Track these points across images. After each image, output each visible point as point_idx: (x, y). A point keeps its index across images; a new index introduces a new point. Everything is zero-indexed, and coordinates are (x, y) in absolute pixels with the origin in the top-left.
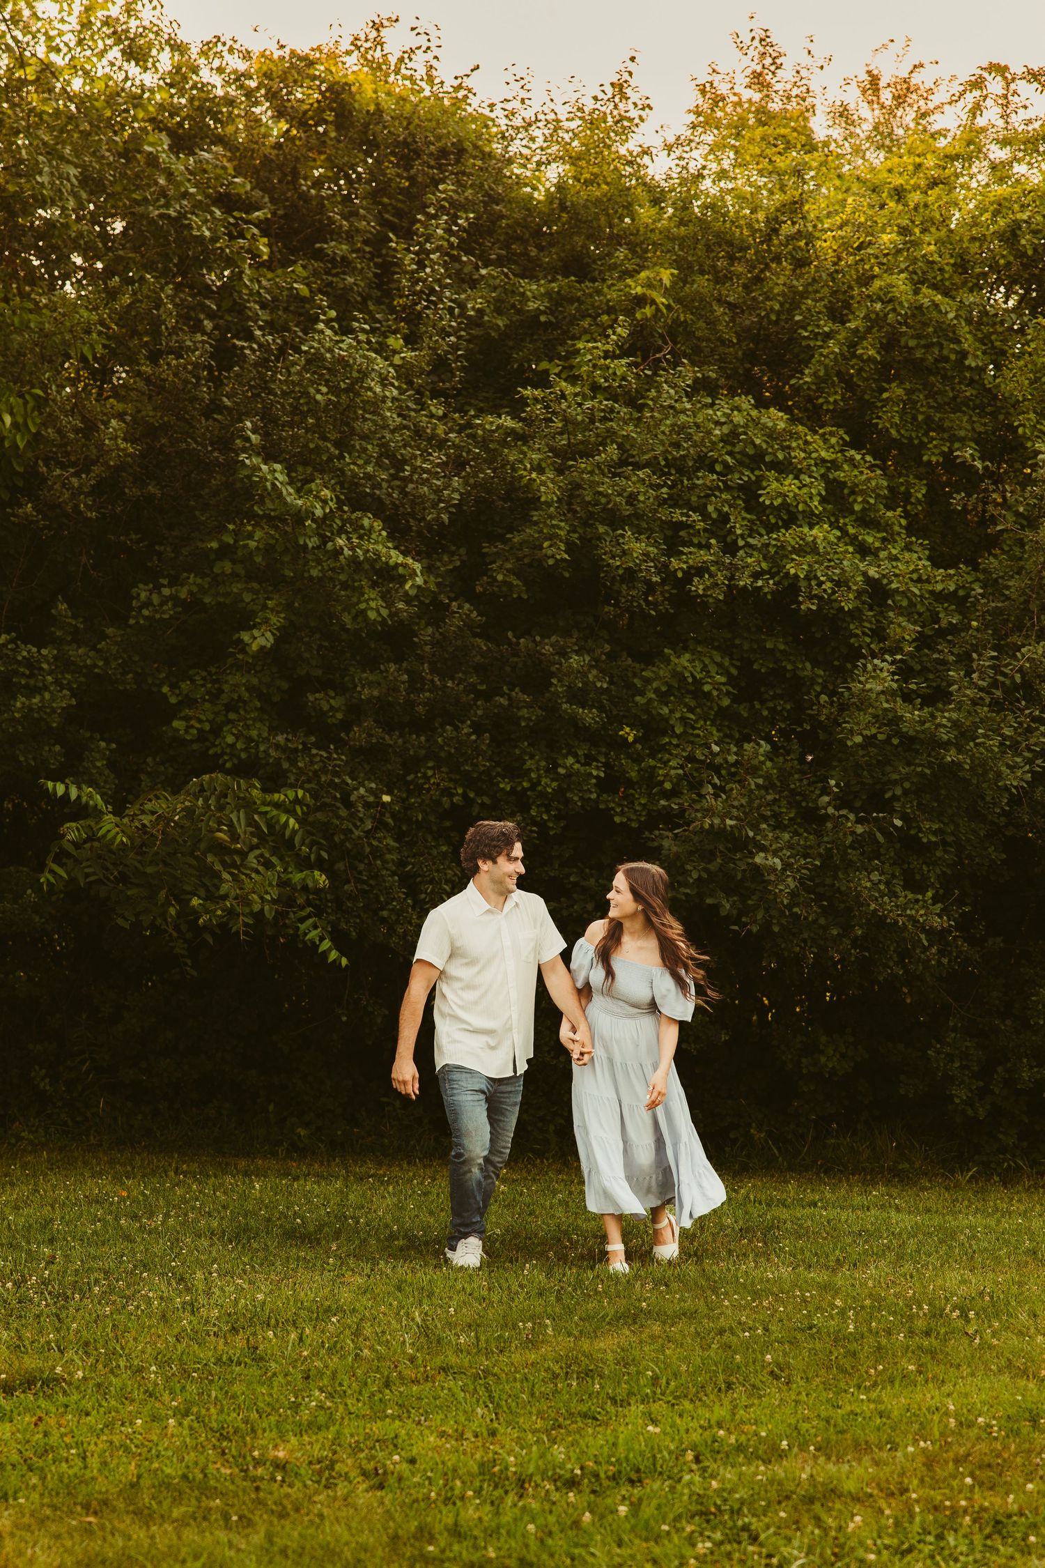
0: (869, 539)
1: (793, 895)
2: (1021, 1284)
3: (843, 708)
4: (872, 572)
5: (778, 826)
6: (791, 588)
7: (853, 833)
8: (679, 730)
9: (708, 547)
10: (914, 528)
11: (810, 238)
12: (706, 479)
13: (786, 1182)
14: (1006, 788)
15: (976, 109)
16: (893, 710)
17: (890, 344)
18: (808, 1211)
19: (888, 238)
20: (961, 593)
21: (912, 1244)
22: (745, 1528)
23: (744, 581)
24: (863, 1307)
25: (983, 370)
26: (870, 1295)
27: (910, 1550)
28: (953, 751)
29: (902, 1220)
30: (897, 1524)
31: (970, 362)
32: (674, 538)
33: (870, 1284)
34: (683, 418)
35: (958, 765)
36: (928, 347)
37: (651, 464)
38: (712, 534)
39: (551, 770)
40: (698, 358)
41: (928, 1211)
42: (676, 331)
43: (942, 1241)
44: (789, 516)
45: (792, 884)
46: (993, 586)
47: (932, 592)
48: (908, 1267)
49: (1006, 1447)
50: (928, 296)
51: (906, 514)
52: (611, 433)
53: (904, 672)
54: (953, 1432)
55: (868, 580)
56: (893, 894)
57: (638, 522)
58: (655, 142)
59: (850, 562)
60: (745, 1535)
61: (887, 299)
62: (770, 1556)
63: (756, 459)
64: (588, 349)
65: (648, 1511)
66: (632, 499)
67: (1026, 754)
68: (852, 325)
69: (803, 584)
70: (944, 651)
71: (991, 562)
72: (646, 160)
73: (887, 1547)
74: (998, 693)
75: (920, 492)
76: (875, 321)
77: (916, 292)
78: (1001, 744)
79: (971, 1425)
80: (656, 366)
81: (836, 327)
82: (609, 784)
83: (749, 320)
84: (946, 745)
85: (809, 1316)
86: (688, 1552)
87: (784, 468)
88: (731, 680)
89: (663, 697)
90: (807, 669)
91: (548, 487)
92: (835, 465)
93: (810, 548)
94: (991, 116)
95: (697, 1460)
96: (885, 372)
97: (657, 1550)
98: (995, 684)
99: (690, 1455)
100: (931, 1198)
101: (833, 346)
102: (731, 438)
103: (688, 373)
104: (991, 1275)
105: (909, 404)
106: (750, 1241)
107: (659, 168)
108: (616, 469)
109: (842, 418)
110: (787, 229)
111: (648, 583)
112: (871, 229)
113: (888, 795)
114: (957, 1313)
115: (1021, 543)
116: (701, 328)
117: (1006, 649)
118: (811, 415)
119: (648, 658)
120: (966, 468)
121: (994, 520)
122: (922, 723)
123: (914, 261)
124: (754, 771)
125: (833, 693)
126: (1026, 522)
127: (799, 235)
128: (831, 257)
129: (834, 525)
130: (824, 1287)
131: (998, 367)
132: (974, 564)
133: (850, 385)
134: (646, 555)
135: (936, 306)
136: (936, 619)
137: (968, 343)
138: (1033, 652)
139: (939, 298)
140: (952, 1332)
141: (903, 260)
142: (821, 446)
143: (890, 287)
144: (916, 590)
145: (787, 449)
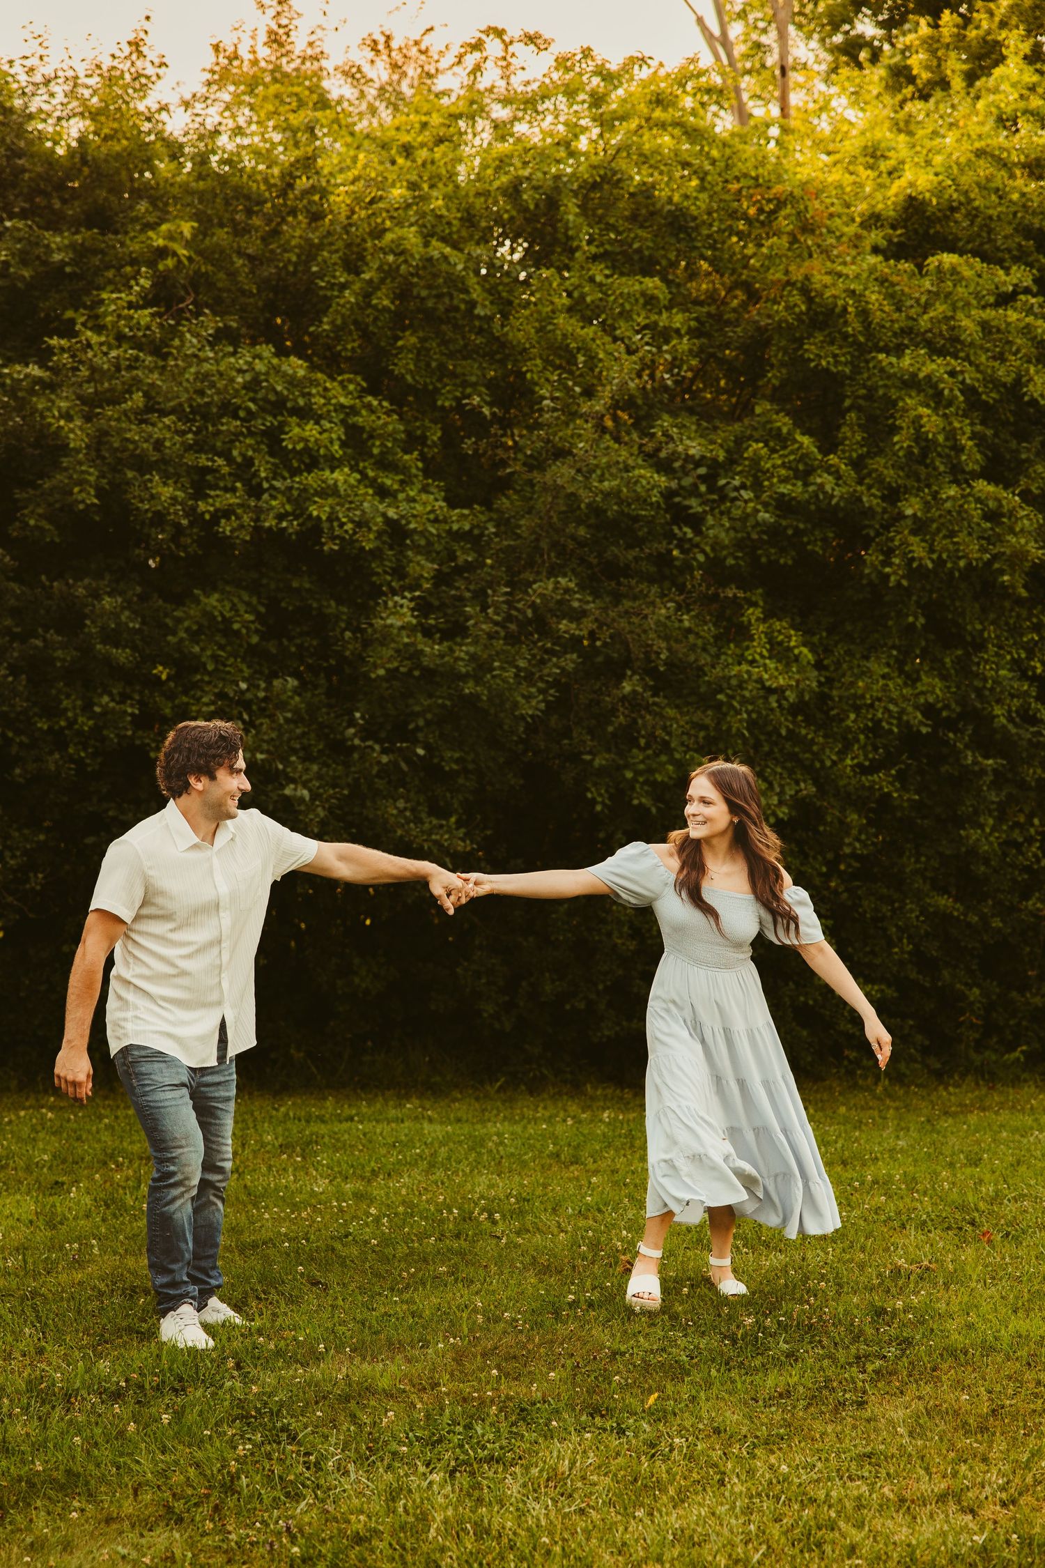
0: (389, 481)
1: (323, 823)
2: (545, 1186)
3: (367, 643)
4: (391, 513)
5: (308, 758)
6: (314, 529)
7: (379, 763)
8: (210, 667)
9: (233, 490)
10: (431, 470)
11: (324, 193)
12: (230, 425)
13: (325, 1099)
14: (523, 717)
15: (477, 69)
16: (413, 644)
17: (403, 294)
18: (346, 1125)
19: (398, 193)
20: (476, 532)
21: (443, 1151)
22: (284, 1429)
23: (269, 523)
24: (396, 1214)
25: (490, 319)
26: (403, 1203)
27: (440, 1441)
28: (471, 684)
29: (434, 1131)
30: (428, 1417)
31: (479, 311)
32: (200, 482)
33: (404, 1192)
34: (206, 367)
35: (475, 697)
36: (439, 296)
37: (176, 411)
38: (237, 477)
39: (87, 707)
40: (219, 308)
41: (459, 1120)
42: (198, 282)
43: (472, 1149)
44: (311, 460)
45: (322, 812)
46: (506, 525)
47: (449, 532)
48: (439, 1174)
49: (530, 1339)
50: (438, 248)
51: (423, 457)
52: (137, 382)
53: (422, 607)
54: (481, 1328)
55: (388, 521)
56: (418, 821)
57: (166, 467)
58: (173, 99)
59: (369, 503)
60: (284, 1436)
61: (399, 251)
62: (307, 1454)
63: (278, 406)
64: (113, 300)
65: (192, 1417)
66: (159, 445)
67: (541, 685)
68: (366, 276)
69: (325, 526)
70: (461, 587)
71: (503, 503)
72: (164, 116)
73: (418, 1439)
74: (513, 627)
75: (435, 435)
76: (389, 273)
77: (426, 244)
78: (516, 676)
79: (497, 1320)
80: (179, 316)
81: (351, 278)
82: (143, 721)
83: (268, 271)
84: (464, 677)
85: (346, 1224)
86: (229, 1455)
87: (305, 414)
88: (259, 617)
89: (194, 636)
90: (332, 607)
91: (76, 434)
92: (353, 411)
93: (330, 491)
94: (491, 77)
95: (238, 1366)
96: (399, 321)
97: (199, 1455)
98: (509, 618)
99: (231, 1363)
100: (461, 1108)
101: (350, 297)
102: (253, 385)
103: (210, 323)
104: (517, 1178)
105: (421, 353)
106: (290, 1156)
107: (176, 125)
108: (145, 416)
109: (358, 365)
110: (303, 183)
111: (177, 526)
112: (382, 184)
113: (411, 726)
114: (485, 1215)
115: (531, 483)
116: (221, 279)
117: (518, 585)
118: (329, 362)
119: (179, 599)
120: (476, 412)
121: (504, 463)
122: (442, 656)
123: (423, 215)
124: (282, 706)
125: (357, 630)
126: (537, 463)
127: (313, 190)
128: (344, 211)
129: (353, 469)
130: (359, 1196)
131: (505, 316)
132: (488, 505)
133: (366, 335)
134: (174, 499)
135: (445, 258)
136: (453, 557)
137: (477, 294)
138: (543, 588)
139: (448, 250)
140: (480, 1233)
141: (412, 214)
142: (339, 392)
143: (401, 240)
144: (433, 529)
145: (307, 395)
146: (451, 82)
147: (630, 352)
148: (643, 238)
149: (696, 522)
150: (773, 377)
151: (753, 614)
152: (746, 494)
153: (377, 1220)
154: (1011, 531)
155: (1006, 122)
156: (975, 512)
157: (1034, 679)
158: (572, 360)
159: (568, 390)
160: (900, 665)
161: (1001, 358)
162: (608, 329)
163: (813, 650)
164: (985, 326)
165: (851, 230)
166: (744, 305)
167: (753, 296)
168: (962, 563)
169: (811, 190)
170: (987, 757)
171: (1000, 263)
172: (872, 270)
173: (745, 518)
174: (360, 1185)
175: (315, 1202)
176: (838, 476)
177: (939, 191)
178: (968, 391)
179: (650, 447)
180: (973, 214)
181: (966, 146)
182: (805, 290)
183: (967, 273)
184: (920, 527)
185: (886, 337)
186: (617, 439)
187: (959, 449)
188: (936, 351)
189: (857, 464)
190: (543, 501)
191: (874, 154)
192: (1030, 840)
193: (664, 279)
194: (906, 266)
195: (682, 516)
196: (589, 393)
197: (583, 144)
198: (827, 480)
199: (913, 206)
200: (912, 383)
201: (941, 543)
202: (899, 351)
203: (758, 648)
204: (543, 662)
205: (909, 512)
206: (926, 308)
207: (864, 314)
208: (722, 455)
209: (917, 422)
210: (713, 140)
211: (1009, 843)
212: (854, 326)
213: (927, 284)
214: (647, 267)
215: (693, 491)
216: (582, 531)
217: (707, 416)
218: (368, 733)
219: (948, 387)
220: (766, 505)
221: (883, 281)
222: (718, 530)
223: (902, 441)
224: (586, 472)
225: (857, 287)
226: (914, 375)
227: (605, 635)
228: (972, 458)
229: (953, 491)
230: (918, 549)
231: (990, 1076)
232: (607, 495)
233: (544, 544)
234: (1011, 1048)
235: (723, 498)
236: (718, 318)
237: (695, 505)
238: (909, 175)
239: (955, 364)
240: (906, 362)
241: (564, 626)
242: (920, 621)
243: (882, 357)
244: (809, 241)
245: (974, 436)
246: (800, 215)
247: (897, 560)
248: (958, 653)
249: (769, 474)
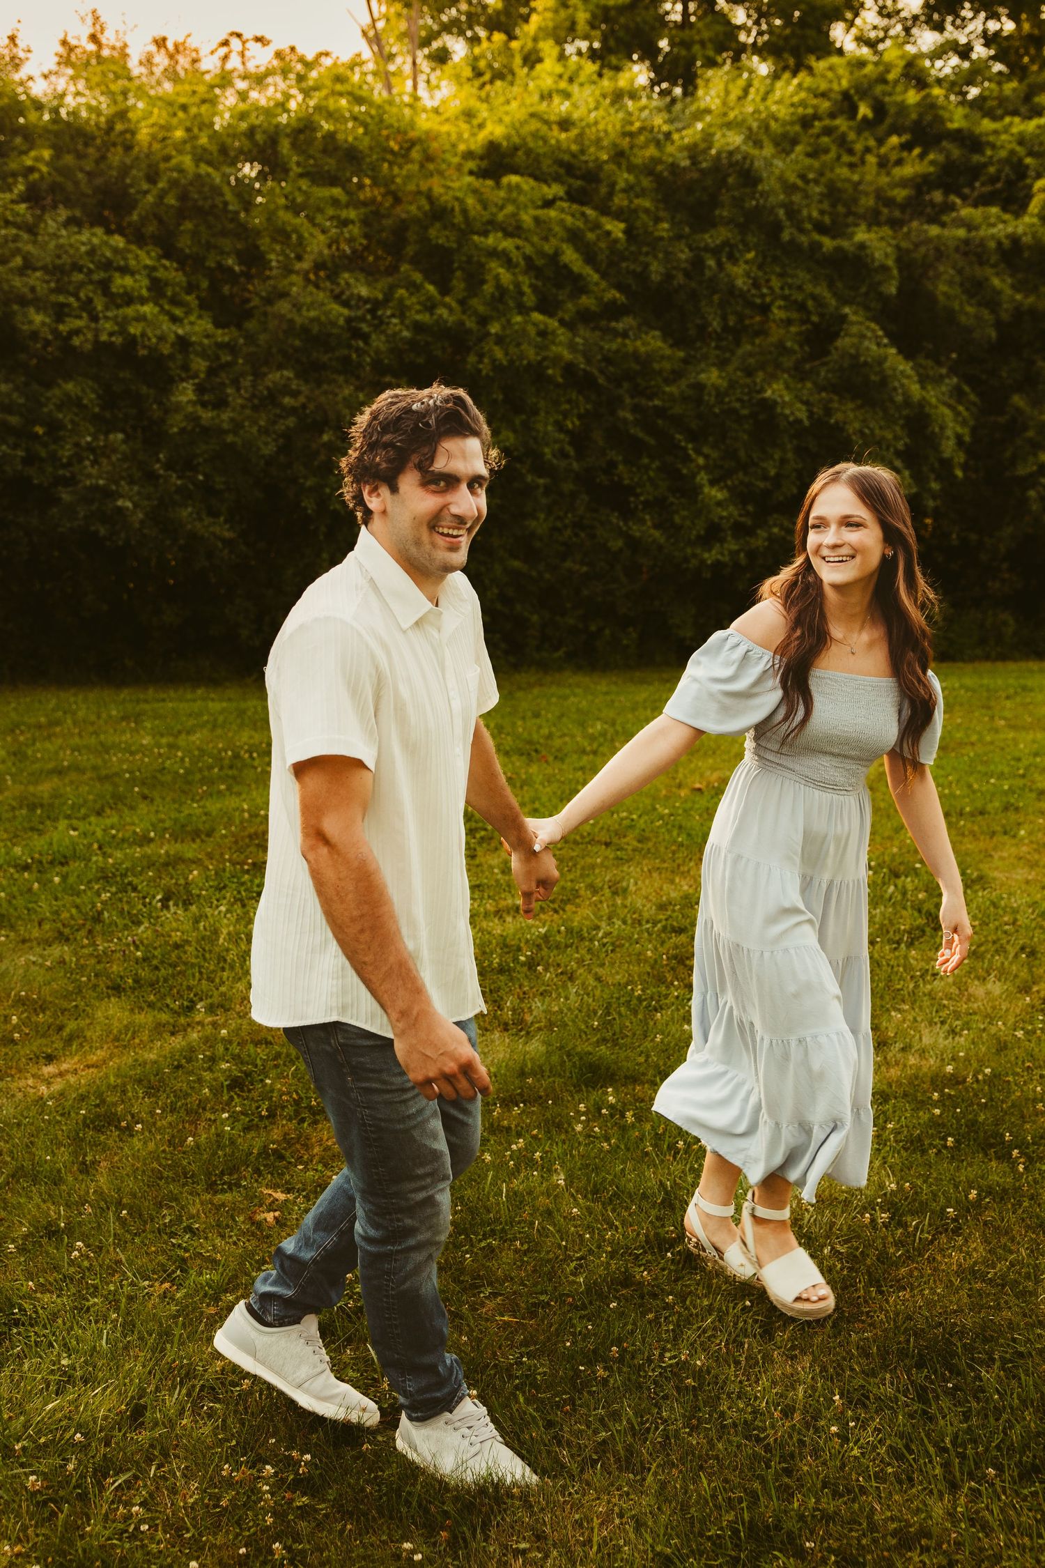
0: (178, 312)
1: (142, 522)
3: (167, 412)
4: (180, 332)
5: (132, 482)
6: (132, 342)
7: (175, 485)
8: (69, 427)
9: (80, 317)
10: (203, 305)
11: (133, 133)
12: (78, 277)
14: (263, 456)
15: (225, 58)
16: (195, 412)
17: (183, 197)
18: (161, 704)
19: (179, 134)
20: (232, 343)
21: (221, 719)
22: (130, 883)
23: (104, 338)
24: (194, 756)
25: (237, 213)
26: (198, 749)
28: (231, 436)
29: (215, 706)
31: (231, 208)
32: (60, 313)
33: (198, 742)
34: (62, 241)
35: (233, 444)
36: (205, 199)
37: (44, 268)
38: (82, 308)
40: (68, 203)
41: (230, 700)
42: (54, 188)
44: (129, 299)
45: (141, 515)
46: (250, 338)
47: (216, 343)
48: (219, 731)
50: (204, 169)
51: (198, 298)
52: (18, 251)
53: (200, 389)
55: (178, 337)
56: (201, 519)
57: (37, 302)
58: (36, 73)
59: (166, 326)
60: (129, 888)
61: (181, 170)
63: (108, 265)
65: (71, 880)
66: (32, 289)
67: (274, 436)
68: (160, 186)
69: (139, 340)
70: (223, 377)
71: (251, 325)
72: (30, 84)
74: (256, 401)
75: (205, 284)
76: (174, 183)
77: (197, 166)
78: (259, 431)
80: (43, 209)
81: (151, 186)
82: (30, 460)
83: (99, 181)
84: (226, 432)
85: (163, 762)
86: (96, 900)
87: (125, 270)
88: (99, 397)
89: (60, 407)
90: (144, 390)
92: (154, 269)
93: (141, 318)
94: (234, 62)
95: (100, 848)
96: (181, 214)
97: (78, 901)
98: (254, 396)
99: (96, 846)
100: (230, 693)
101: (150, 198)
102: (92, 252)
103: (63, 213)
105: (195, 234)
106: (127, 723)
107: (39, 89)
108: (23, 270)
109: (157, 241)
110: (119, 127)
111: (46, 340)
112: (167, 128)
113: (195, 462)
115: (265, 314)
116: (70, 186)
117: (258, 375)
118: (139, 239)
119: (49, 385)
120: (230, 270)
121: (248, 301)
122: (213, 419)
123: (194, 147)
124: (114, 451)
125: (160, 403)
126: (269, 301)
127: (126, 131)
128: (145, 144)
129: (156, 304)
130: (171, 746)
131: (247, 210)
132: (239, 326)
133: (161, 221)
134: (43, 324)
135: (208, 175)
136: (218, 358)
137: (229, 196)
138: (275, 377)
139: (210, 170)
140: (245, 765)
141: (188, 147)
142: (145, 257)
143: (181, 163)
144: (206, 341)
145: (126, 259)
146: (210, 64)
147: (324, 232)
148: (330, 164)
149: (365, 337)
150: (410, 250)
152: (395, 321)
153: (182, 759)
154: (553, 343)
155: (546, 96)
156: (532, 331)
157: (568, 432)
158: (289, 237)
159: (287, 256)
161: (546, 239)
162: (311, 219)
164: (537, 220)
165: (456, 160)
166: (393, 206)
167: (397, 200)
168: (525, 362)
169: (430, 136)
170: (540, 476)
171: (545, 182)
172: (469, 185)
173: (395, 334)
174: (171, 739)
175: (143, 750)
176: (451, 309)
177: (508, 137)
178: (528, 259)
179: (337, 291)
180: (529, 152)
181: (523, 110)
182: (429, 197)
183: (525, 187)
184: (500, 340)
185: (478, 226)
186: (317, 287)
187: (522, 294)
188: (508, 234)
189: (462, 302)
190: (273, 324)
191: (469, 115)
192: (566, 527)
193: (344, 188)
194: (490, 183)
195: (357, 334)
196: (299, 258)
197: (293, 105)
198: (443, 312)
199: (492, 147)
200: (493, 253)
201: (512, 350)
202: (485, 234)
204: (275, 423)
205: (493, 331)
206: (502, 208)
207: (465, 212)
208: (380, 296)
209: (497, 277)
210: (370, 103)
211: (554, 529)
212: (458, 219)
213: (502, 194)
214: (333, 181)
215: (363, 319)
216: (297, 343)
217: (371, 274)
218: (169, 466)
219: (515, 255)
220: (407, 328)
221: (475, 192)
222: (378, 342)
223: (488, 288)
224: (297, 307)
225: (459, 194)
226: (495, 249)
227: (312, 406)
228: (530, 299)
229: (519, 319)
230: (499, 353)
231: (544, 667)
232: (312, 320)
233: (274, 350)
234: (557, 649)
235: (382, 323)
236: (376, 214)
237: (365, 328)
238: (490, 127)
239: (519, 242)
240: (490, 241)
241: (287, 400)
242: (501, 397)
243: (476, 238)
244: (431, 166)
245: (531, 286)
246: (425, 151)
247: (486, 360)
248: (524, 417)
249: (409, 308)
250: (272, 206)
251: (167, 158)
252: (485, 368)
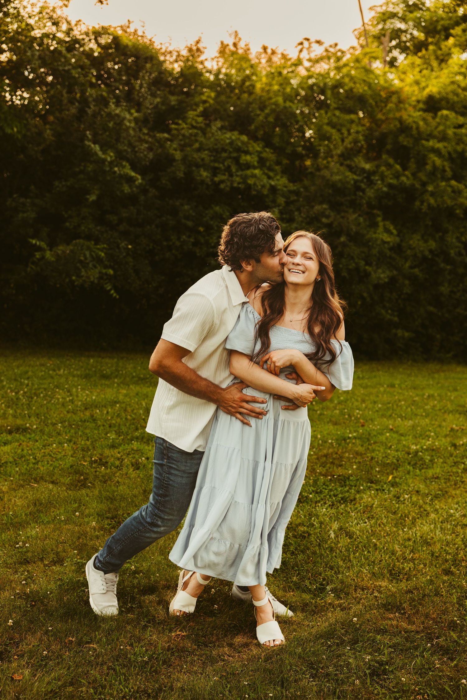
0: (271, 174)
4: (273, 183)
6: (249, 187)
8: (216, 228)
9: (225, 175)
10: (284, 171)
11: (254, 87)
12: (224, 155)
15: (300, 51)
17: (277, 118)
19: (276, 87)
20: (297, 190)
23: (235, 185)
32: (215, 171)
34: (218, 137)
36: (288, 119)
37: (209, 149)
38: (226, 170)
39: (179, 239)
40: (222, 119)
42: (216, 111)
44: (248, 166)
46: (306, 188)
47: (289, 190)
50: (288, 104)
51: (281, 167)
52: (197, 141)
53: (281, 212)
55: (271, 186)
57: (206, 167)
58: (209, 57)
59: (265, 180)
61: (276, 104)
63: (239, 150)
64: (191, 114)
66: (203, 160)
68: (266, 112)
69: (252, 186)
70: (292, 207)
71: (307, 182)
72: (206, 63)
75: (285, 161)
76: (273, 111)
77: (285, 102)
80: (210, 121)
81: (262, 112)
82: (195, 244)
87: (247, 153)
89: (212, 219)
91: (178, 155)
92: (261, 152)
93: (254, 176)
94: (305, 53)
96: (275, 125)
98: (308, 217)
102: (231, 143)
103: (219, 124)
105: (281, 136)
107: (210, 65)
108: (199, 150)
109: (263, 139)
111: (208, 185)
116: (222, 111)
117: (310, 206)
118: (254, 137)
119: (207, 208)
123: (284, 94)
126: (318, 170)
127: (251, 85)
128: (259, 92)
129: (261, 169)
132: (301, 182)
133: (265, 130)
134: (207, 177)
135: (290, 107)
136: (290, 198)
138: (318, 208)
139: (291, 104)
141: (280, 94)
142: (257, 147)
143: (277, 101)
144: (285, 189)
145: (247, 147)
146: (293, 55)
148: (350, 104)
150: (389, 147)
151: (379, 219)
152: (379, 182)
154: (459, 197)
156: (449, 189)
157: (462, 243)
160: (423, 237)
161: (459, 144)
163: (397, 230)
165: (413, 103)
168: (445, 206)
172: (421, 115)
173: (379, 189)
176: (408, 178)
177: (439, 93)
178: (449, 153)
179: (353, 165)
180: (448, 101)
182: (401, 121)
183: (451, 116)
184: (433, 194)
185: (424, 136)
187: (445, 171)
188: (440, 141)
189: (414, 174)
190: (318, 181)
191: (418, 83)
192: (458, 291)
194: (431, 114)
195: (359, 189)
198: (404, 179)
200: (432, 150)
201: (439, 199)
202: (428, 140)
203: (381, 229)
205: (429, 189)
206: (437, 128)
207: (418, 128)
208: (373, 169)
209: (434, 162)
211: (452, 292)
212: (414, 132)
213: (438, 120)
215: (362, 181)
216: (330, 191)
219: (444, 151)
220: (385, 186)
222: (370, 193)
223: (429, 167)
224: (332, 173)
225: (416, 120)
226: (433, 148)
227: (335, 223)
228: (449, 173)
229: (443, 184)
230: (432, 201)
231: (442, 361)
232: (338, 180)
233: (318, 195)
234: (448, 352)
235: (372, 183)
237: (363, 186)
238: (429, 89)
239: (446, 144)
240: (431, 143)
241: (324, 220)
242: (430, 223)
243: (424, 142)
244: (402, 105)
245: (450, 167)
246: (399, 97)
247: (425, 204)
248: (441, 234)
249: (386, 177)
250: (321, 123)
251: (270, 98)
252: (424, 208)
